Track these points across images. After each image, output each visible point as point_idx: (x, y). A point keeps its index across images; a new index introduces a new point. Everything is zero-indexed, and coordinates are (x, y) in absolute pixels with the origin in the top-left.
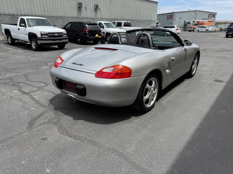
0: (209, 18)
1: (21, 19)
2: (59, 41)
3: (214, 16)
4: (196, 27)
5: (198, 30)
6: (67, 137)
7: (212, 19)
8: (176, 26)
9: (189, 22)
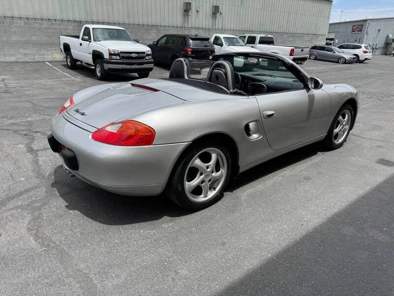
1: (86, 28)
2: (138, 67)
6: (32, 238)
8: (363, 45)
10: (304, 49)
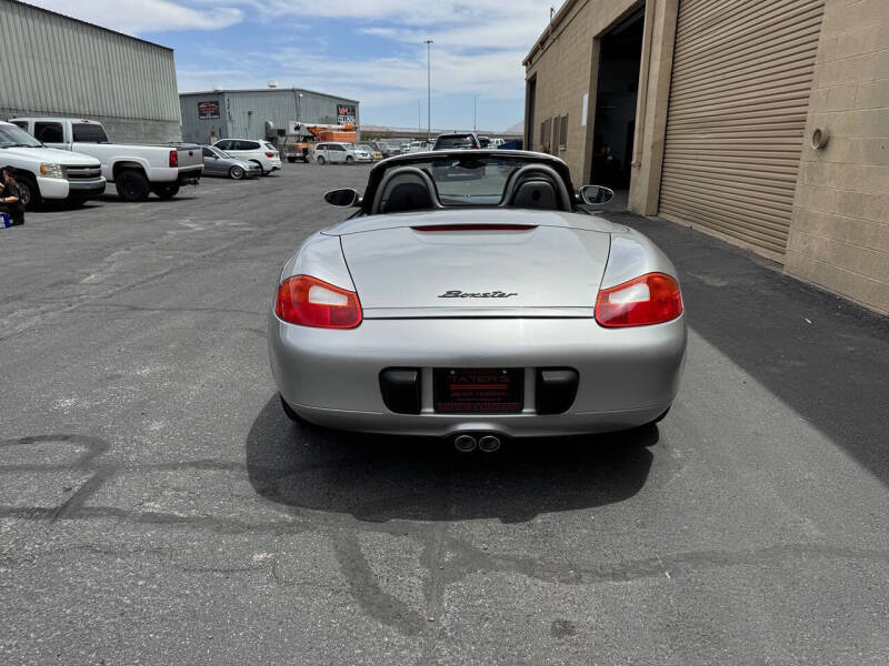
0: (341, 117)
3: (354, 110)
4: (313, 147)
5: (320, 156)
7: (350, 122)
8: (262, 143)
9: (281, 128)
10: (194, 151)
